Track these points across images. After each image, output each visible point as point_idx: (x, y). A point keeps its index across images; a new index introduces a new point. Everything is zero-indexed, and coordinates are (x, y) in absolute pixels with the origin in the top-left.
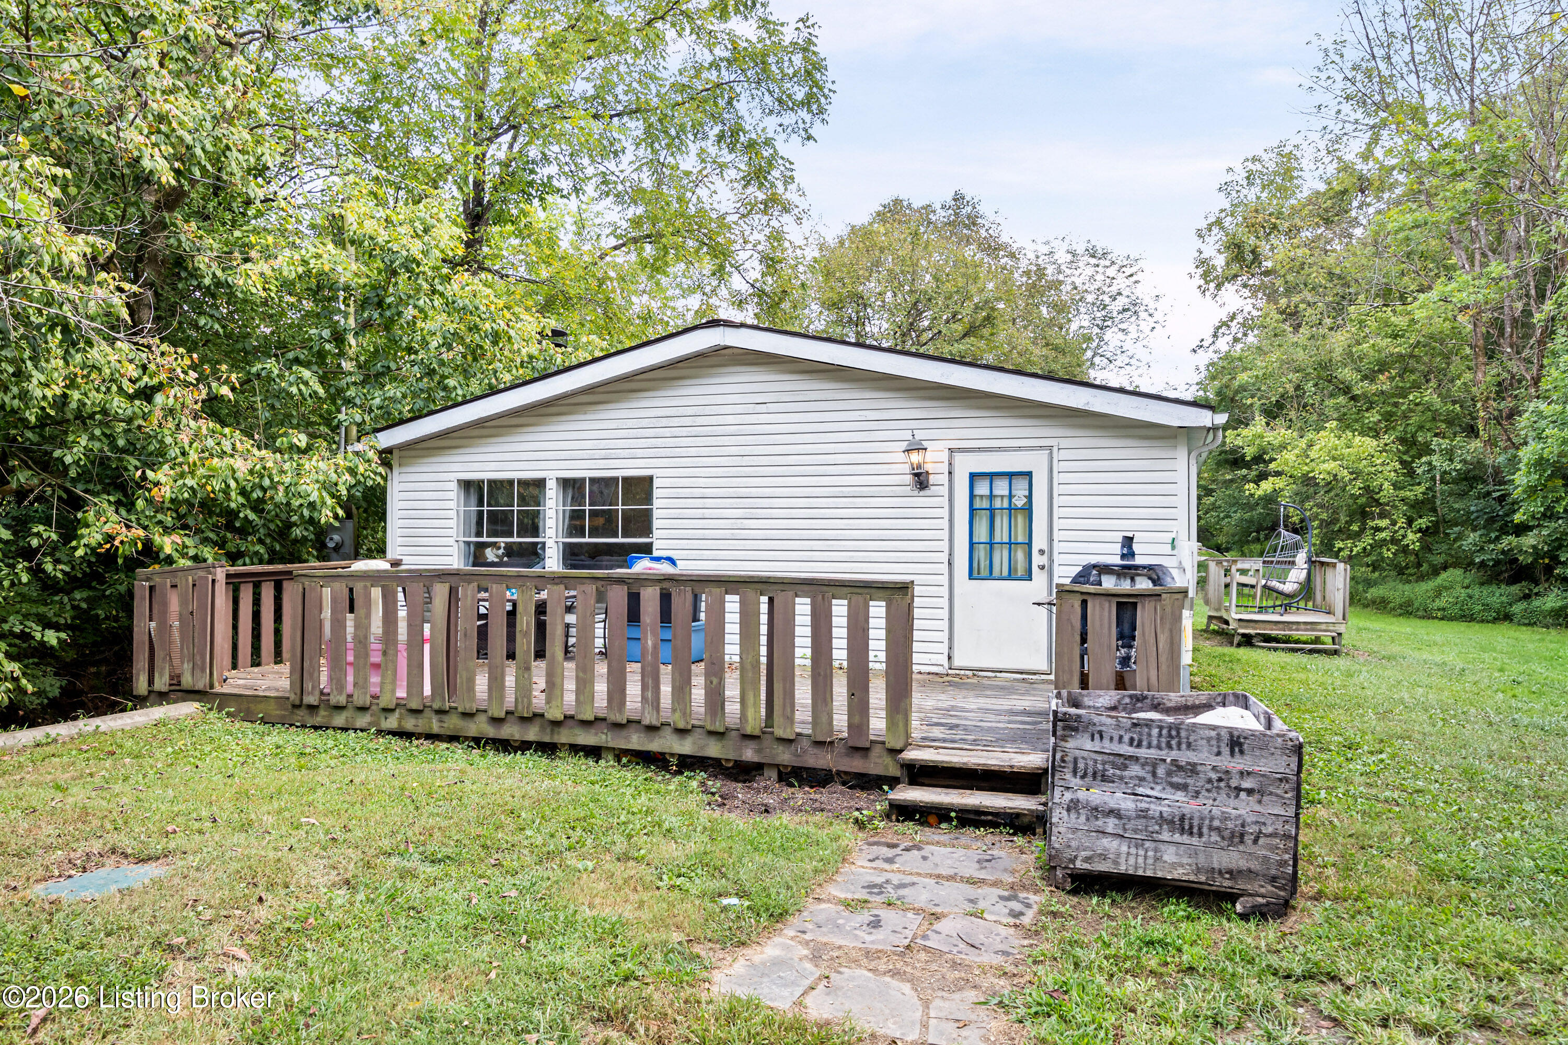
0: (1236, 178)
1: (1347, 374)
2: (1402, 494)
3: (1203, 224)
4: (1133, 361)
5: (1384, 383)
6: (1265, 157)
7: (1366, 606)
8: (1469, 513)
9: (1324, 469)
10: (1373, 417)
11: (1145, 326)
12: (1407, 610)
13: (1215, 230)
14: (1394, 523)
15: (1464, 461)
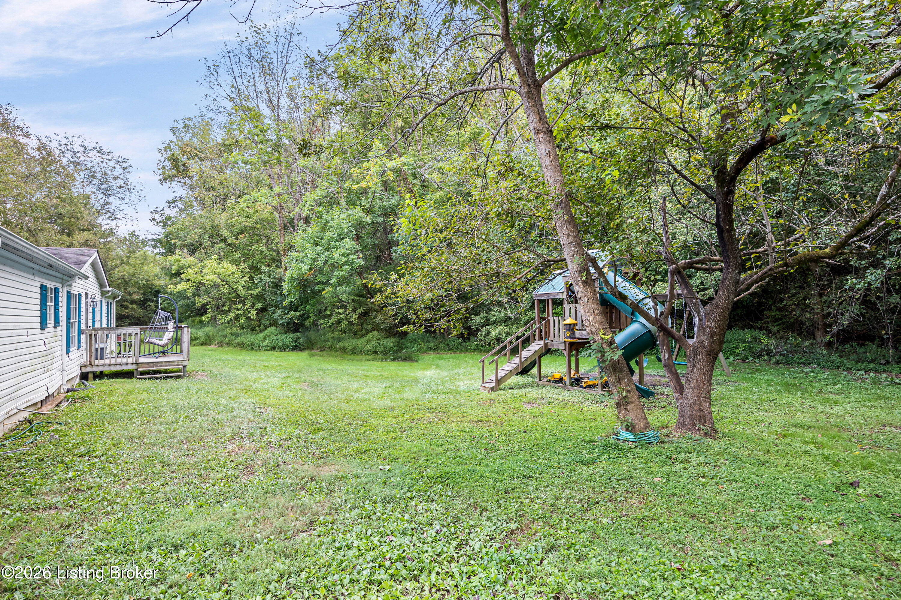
0: (179, 126)
1: (225, 233)
2: (250, 292)
3: (162, 147)
4: (127, 216)
5: (243, 240)
6: (194, 119)
7: (235, 347)
8: (277, 301)
9: (210, 278)
10: (237, 255)
11: (135, 198)
12: (252, 347)
13: (168, 150)
14: (244, 305)
15: (274, 278)
